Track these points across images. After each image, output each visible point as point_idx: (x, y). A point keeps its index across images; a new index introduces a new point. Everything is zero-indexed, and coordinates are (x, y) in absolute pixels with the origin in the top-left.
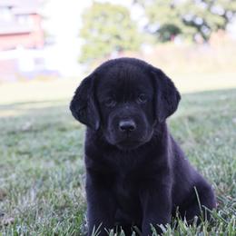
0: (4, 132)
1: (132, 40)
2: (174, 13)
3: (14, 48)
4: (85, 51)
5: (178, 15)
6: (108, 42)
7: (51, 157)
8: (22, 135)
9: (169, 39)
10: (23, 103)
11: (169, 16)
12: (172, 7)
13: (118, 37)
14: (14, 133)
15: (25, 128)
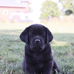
0: (8, 41)
1: (57, 13)
2: (71, 6)
3: (19, 12)
4: (42, 15)
5: (73, 7)
6: (49, 13)
7: (20, 53)
8: (13, 43)
9: (69, 15)
10: (19, 30)
11: (70, 7)
12: (71, 4)
13: (53, 12)
14: (11, 41)
15: (15, 40)
